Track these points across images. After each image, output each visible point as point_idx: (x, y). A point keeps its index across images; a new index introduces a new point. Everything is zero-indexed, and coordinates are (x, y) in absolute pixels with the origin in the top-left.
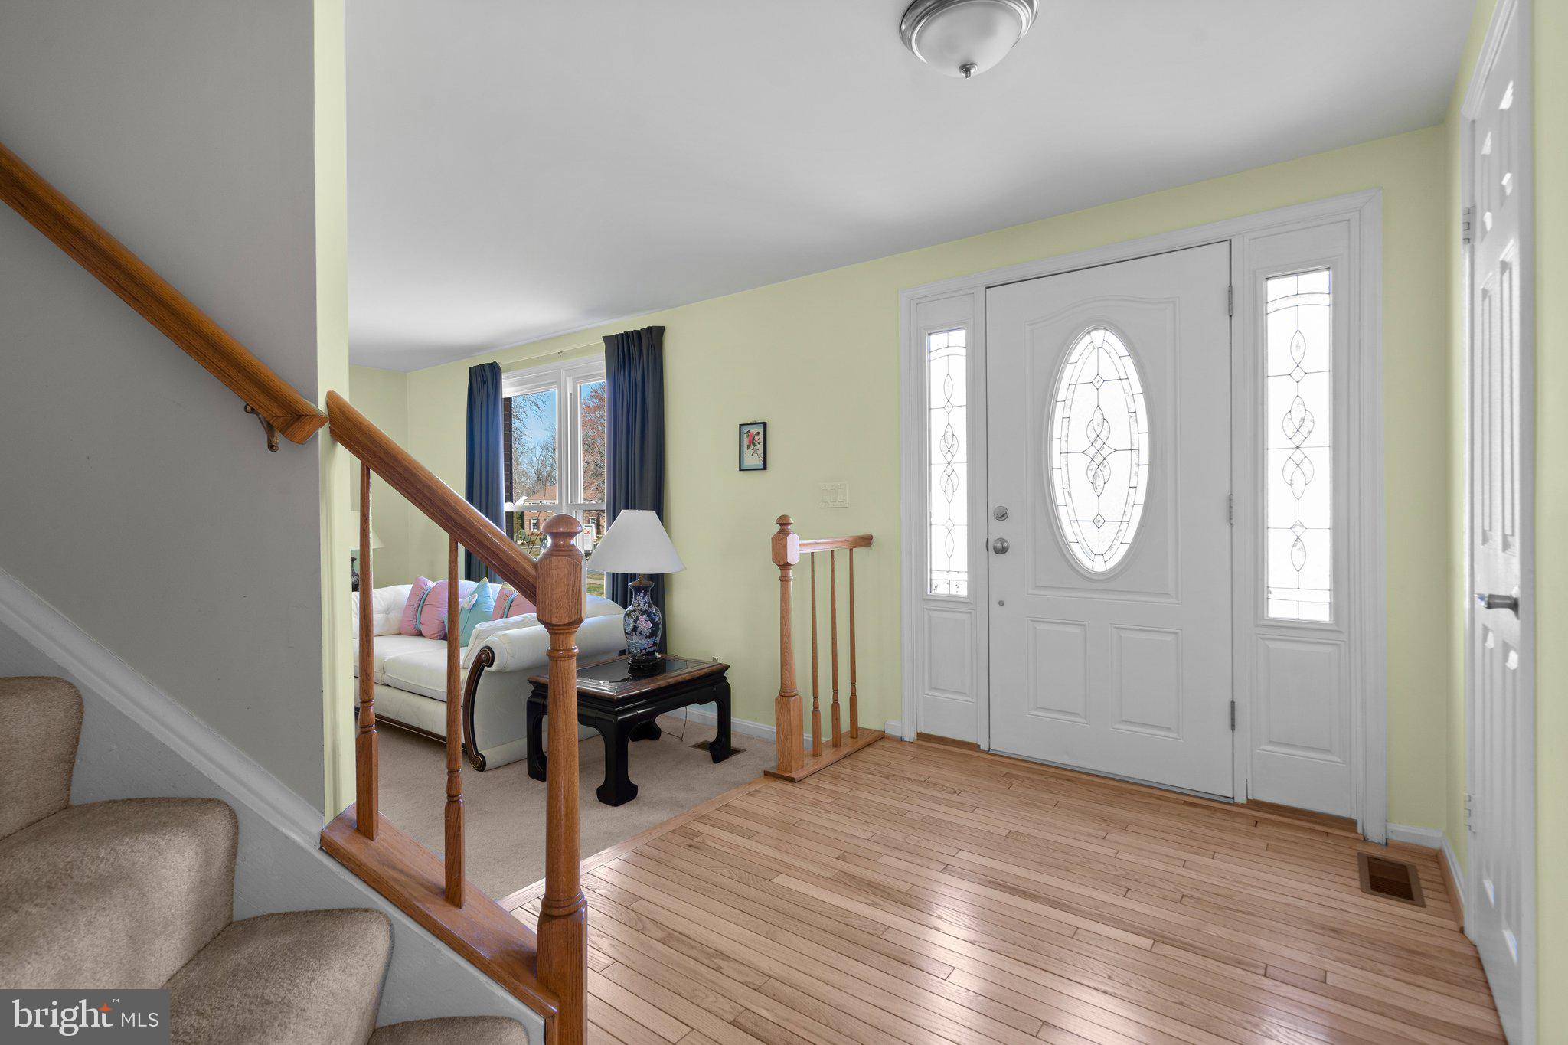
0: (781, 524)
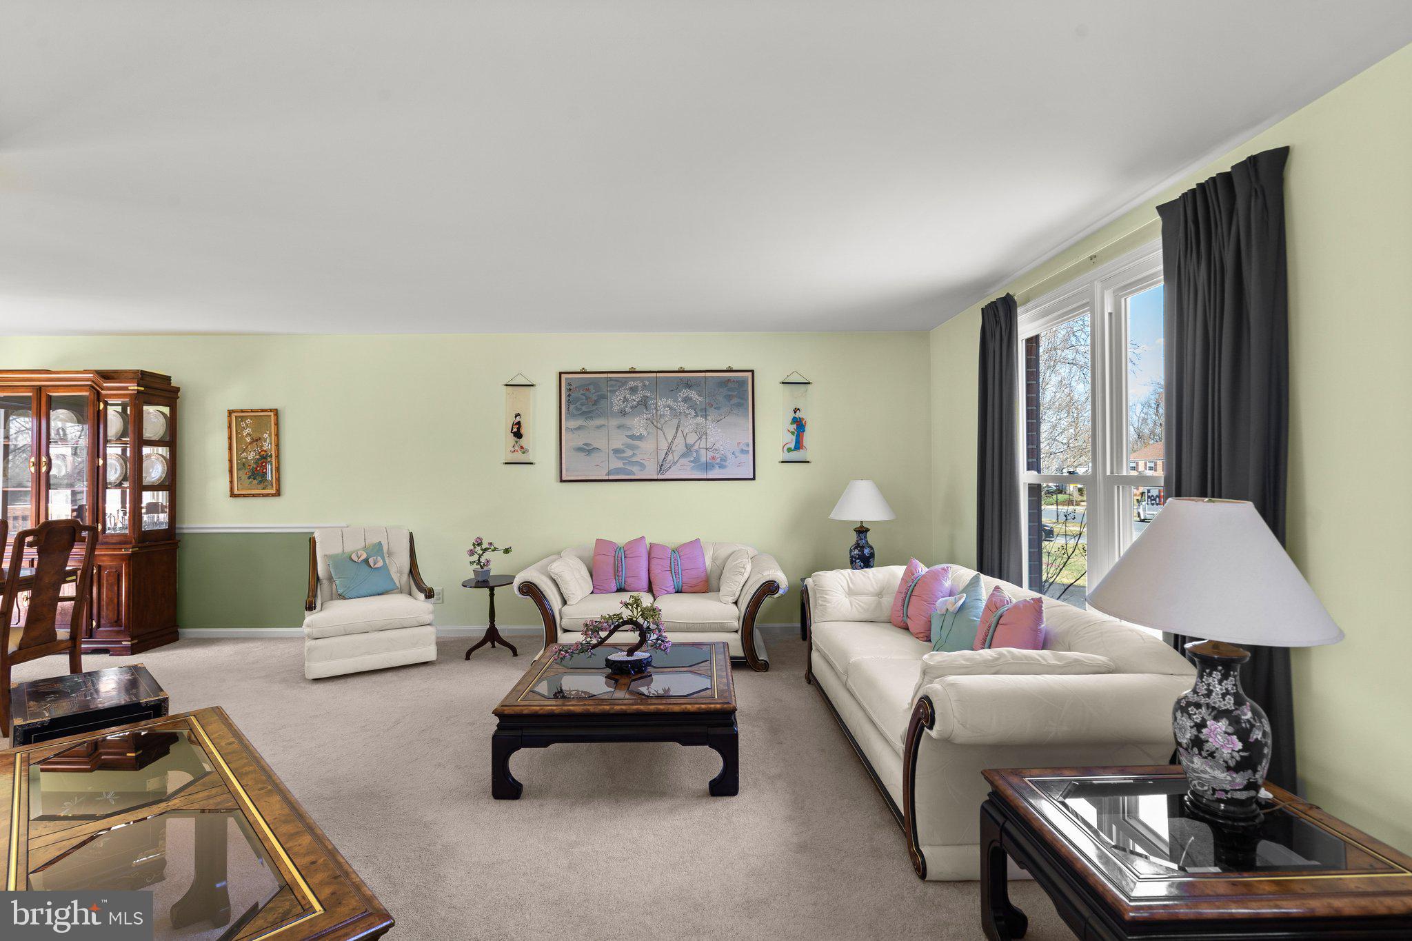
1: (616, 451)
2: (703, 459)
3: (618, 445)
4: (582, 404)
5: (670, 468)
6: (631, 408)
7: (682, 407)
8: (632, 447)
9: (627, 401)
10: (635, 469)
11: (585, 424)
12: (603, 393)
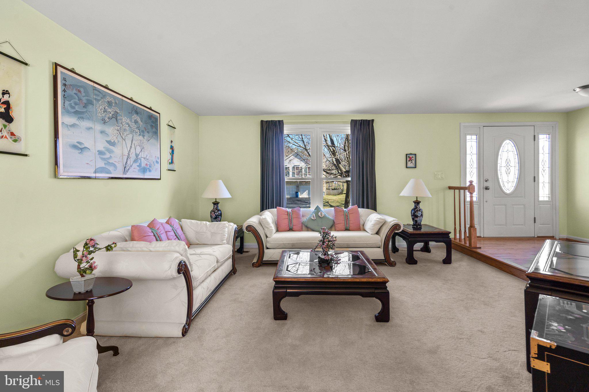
0: (470, 182)
1: (100, 153)
2: (143, 165)
3: (101, 148)
4: (76, 104)
5: (129, 169)
6: (109, 118)
7: (133, 125)
8: (110, 151)
9: (106, 112)
10: (111, 169)
11: (77, 122)
12: (90, 99)
